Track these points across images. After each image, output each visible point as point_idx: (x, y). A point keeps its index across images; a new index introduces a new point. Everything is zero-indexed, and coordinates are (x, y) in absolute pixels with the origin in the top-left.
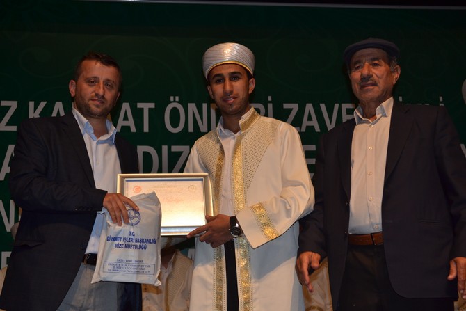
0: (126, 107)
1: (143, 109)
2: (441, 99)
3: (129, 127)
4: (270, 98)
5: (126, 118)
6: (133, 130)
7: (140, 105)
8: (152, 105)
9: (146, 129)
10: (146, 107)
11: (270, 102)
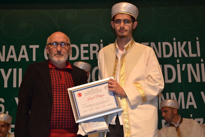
0: (23, 48)
1: (32, 48)
2: (197, 38)
3: (25, 59)
4: (101, 41)
5: (23, 54)
6: (27, 60)
7: (31, 47)
8: (38, 46)
9: (34, 59)
10: (34, 47)
11: (102, 43)
